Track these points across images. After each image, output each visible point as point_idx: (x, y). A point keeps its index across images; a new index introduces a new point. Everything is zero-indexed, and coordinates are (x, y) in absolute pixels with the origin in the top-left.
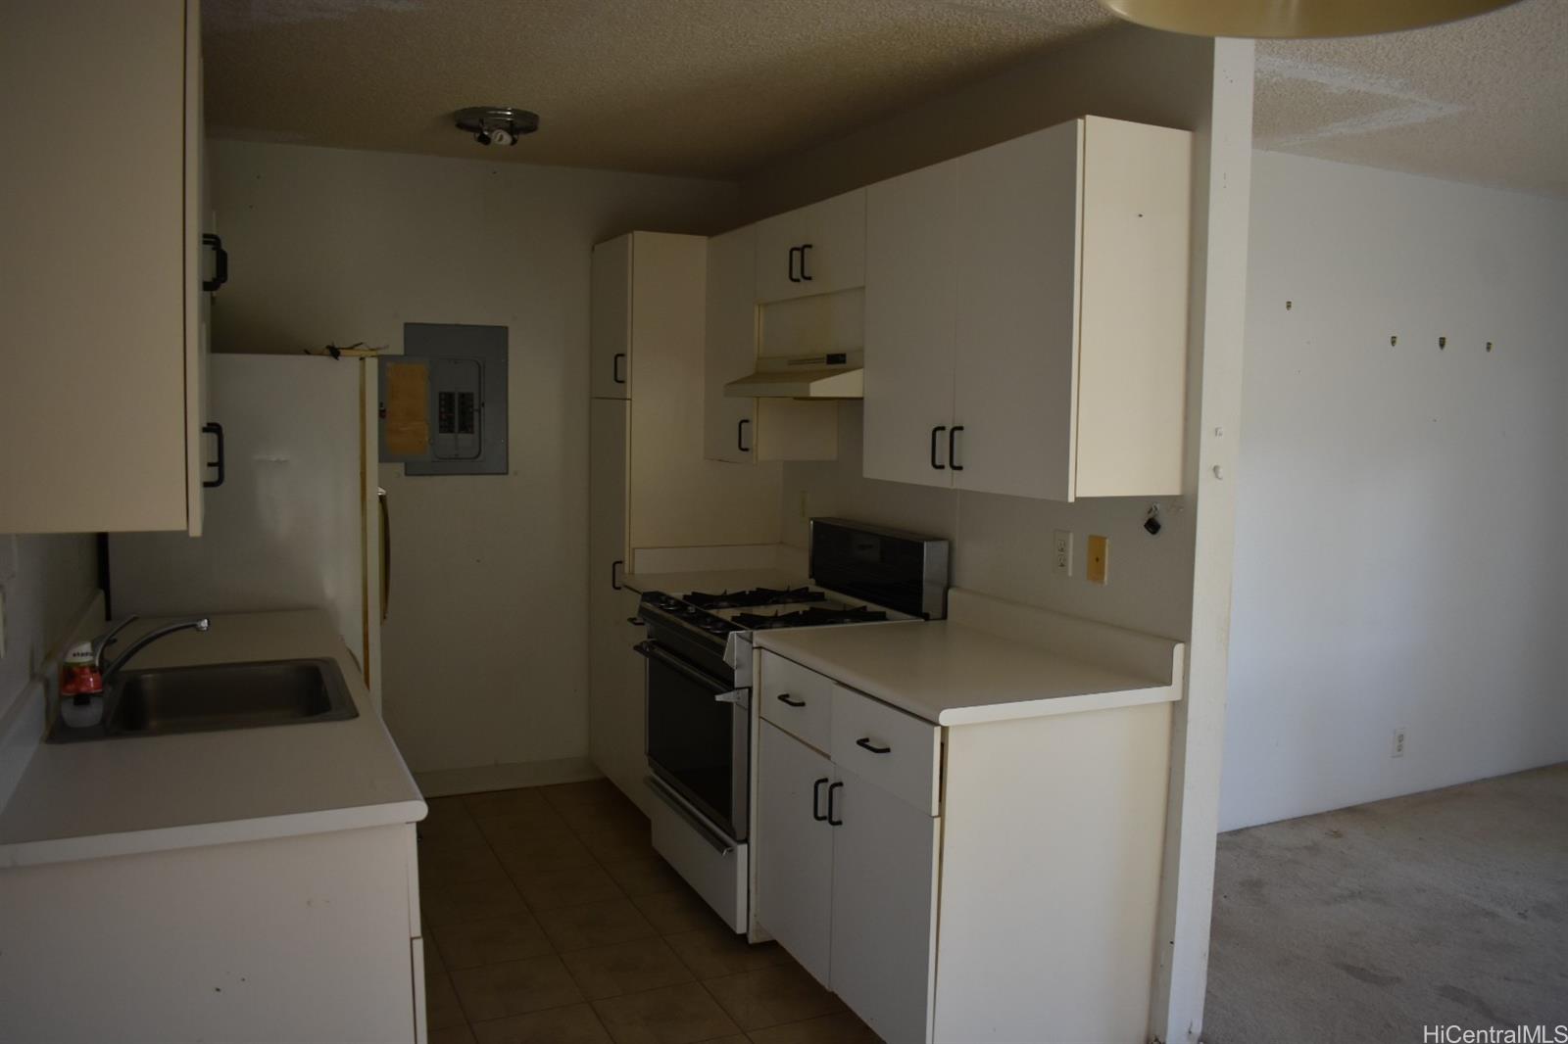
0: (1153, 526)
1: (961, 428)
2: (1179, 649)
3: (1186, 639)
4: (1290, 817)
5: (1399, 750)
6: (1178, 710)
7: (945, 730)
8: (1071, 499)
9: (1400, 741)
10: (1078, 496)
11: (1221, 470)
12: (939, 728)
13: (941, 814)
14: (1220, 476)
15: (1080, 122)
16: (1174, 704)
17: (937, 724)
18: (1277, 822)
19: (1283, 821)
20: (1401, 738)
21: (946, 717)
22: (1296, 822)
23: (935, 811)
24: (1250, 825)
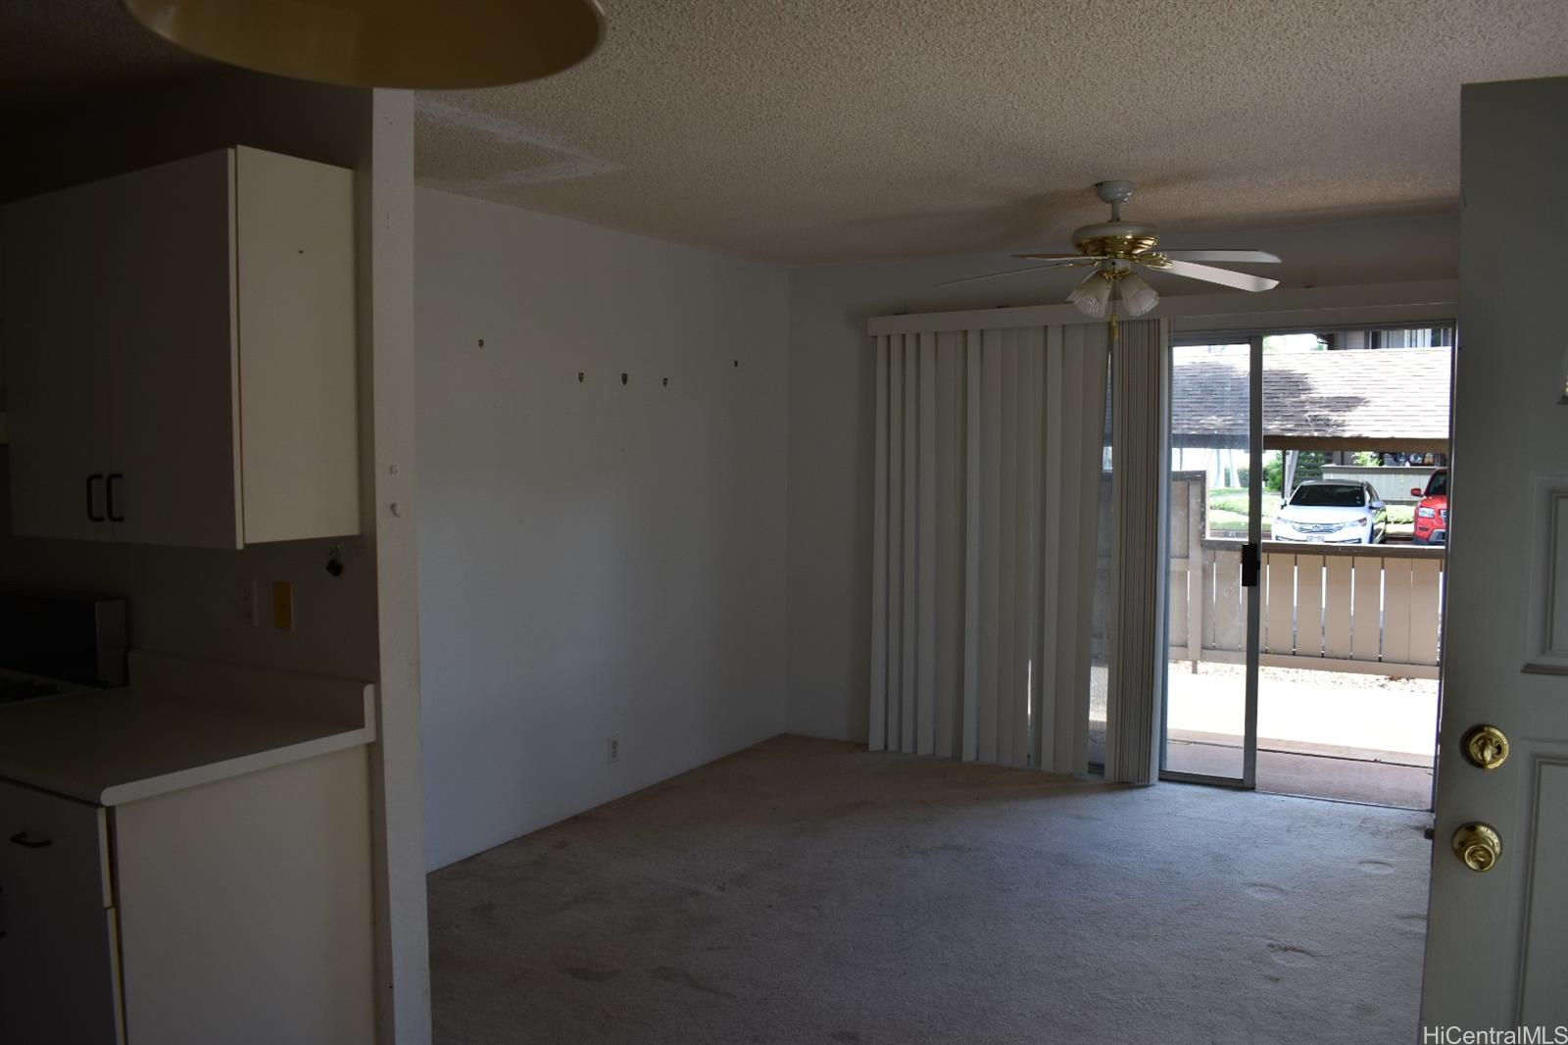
0: (335, 568)
1: (119, 476)
2: (369, 690)
3: (375, 678)
4: (520, 836)
5: (614, 756)
6: (374, 753)
7: (111, 812)
8: (240, 546)
9: (614, 747)
10: (247, 542)
11: (398, 507)
12: (103, 809)
13: (116, 903)
14: (398, 513)
15: (231, 152)
16: (369, 746)
17: (100, 805)
18: (506, 843)
19: (512, 841)
20: (615, 744)
21: (109, 796)
22: (525, 840)
23: (107, 901)
24: (482, 850)
